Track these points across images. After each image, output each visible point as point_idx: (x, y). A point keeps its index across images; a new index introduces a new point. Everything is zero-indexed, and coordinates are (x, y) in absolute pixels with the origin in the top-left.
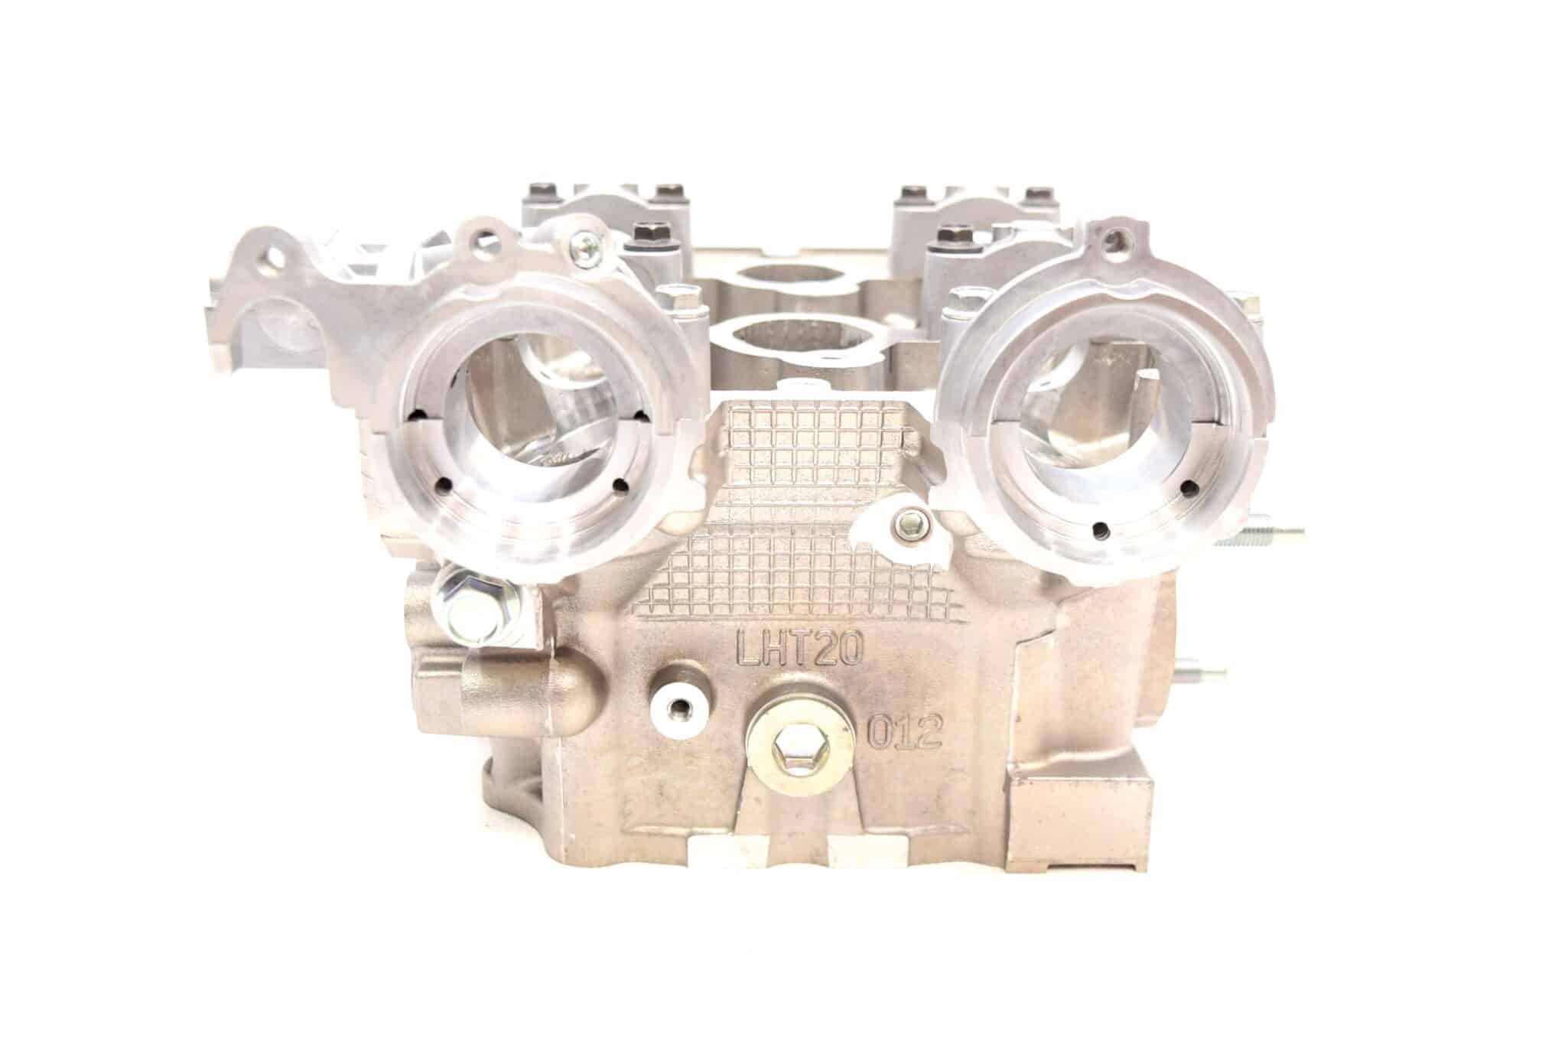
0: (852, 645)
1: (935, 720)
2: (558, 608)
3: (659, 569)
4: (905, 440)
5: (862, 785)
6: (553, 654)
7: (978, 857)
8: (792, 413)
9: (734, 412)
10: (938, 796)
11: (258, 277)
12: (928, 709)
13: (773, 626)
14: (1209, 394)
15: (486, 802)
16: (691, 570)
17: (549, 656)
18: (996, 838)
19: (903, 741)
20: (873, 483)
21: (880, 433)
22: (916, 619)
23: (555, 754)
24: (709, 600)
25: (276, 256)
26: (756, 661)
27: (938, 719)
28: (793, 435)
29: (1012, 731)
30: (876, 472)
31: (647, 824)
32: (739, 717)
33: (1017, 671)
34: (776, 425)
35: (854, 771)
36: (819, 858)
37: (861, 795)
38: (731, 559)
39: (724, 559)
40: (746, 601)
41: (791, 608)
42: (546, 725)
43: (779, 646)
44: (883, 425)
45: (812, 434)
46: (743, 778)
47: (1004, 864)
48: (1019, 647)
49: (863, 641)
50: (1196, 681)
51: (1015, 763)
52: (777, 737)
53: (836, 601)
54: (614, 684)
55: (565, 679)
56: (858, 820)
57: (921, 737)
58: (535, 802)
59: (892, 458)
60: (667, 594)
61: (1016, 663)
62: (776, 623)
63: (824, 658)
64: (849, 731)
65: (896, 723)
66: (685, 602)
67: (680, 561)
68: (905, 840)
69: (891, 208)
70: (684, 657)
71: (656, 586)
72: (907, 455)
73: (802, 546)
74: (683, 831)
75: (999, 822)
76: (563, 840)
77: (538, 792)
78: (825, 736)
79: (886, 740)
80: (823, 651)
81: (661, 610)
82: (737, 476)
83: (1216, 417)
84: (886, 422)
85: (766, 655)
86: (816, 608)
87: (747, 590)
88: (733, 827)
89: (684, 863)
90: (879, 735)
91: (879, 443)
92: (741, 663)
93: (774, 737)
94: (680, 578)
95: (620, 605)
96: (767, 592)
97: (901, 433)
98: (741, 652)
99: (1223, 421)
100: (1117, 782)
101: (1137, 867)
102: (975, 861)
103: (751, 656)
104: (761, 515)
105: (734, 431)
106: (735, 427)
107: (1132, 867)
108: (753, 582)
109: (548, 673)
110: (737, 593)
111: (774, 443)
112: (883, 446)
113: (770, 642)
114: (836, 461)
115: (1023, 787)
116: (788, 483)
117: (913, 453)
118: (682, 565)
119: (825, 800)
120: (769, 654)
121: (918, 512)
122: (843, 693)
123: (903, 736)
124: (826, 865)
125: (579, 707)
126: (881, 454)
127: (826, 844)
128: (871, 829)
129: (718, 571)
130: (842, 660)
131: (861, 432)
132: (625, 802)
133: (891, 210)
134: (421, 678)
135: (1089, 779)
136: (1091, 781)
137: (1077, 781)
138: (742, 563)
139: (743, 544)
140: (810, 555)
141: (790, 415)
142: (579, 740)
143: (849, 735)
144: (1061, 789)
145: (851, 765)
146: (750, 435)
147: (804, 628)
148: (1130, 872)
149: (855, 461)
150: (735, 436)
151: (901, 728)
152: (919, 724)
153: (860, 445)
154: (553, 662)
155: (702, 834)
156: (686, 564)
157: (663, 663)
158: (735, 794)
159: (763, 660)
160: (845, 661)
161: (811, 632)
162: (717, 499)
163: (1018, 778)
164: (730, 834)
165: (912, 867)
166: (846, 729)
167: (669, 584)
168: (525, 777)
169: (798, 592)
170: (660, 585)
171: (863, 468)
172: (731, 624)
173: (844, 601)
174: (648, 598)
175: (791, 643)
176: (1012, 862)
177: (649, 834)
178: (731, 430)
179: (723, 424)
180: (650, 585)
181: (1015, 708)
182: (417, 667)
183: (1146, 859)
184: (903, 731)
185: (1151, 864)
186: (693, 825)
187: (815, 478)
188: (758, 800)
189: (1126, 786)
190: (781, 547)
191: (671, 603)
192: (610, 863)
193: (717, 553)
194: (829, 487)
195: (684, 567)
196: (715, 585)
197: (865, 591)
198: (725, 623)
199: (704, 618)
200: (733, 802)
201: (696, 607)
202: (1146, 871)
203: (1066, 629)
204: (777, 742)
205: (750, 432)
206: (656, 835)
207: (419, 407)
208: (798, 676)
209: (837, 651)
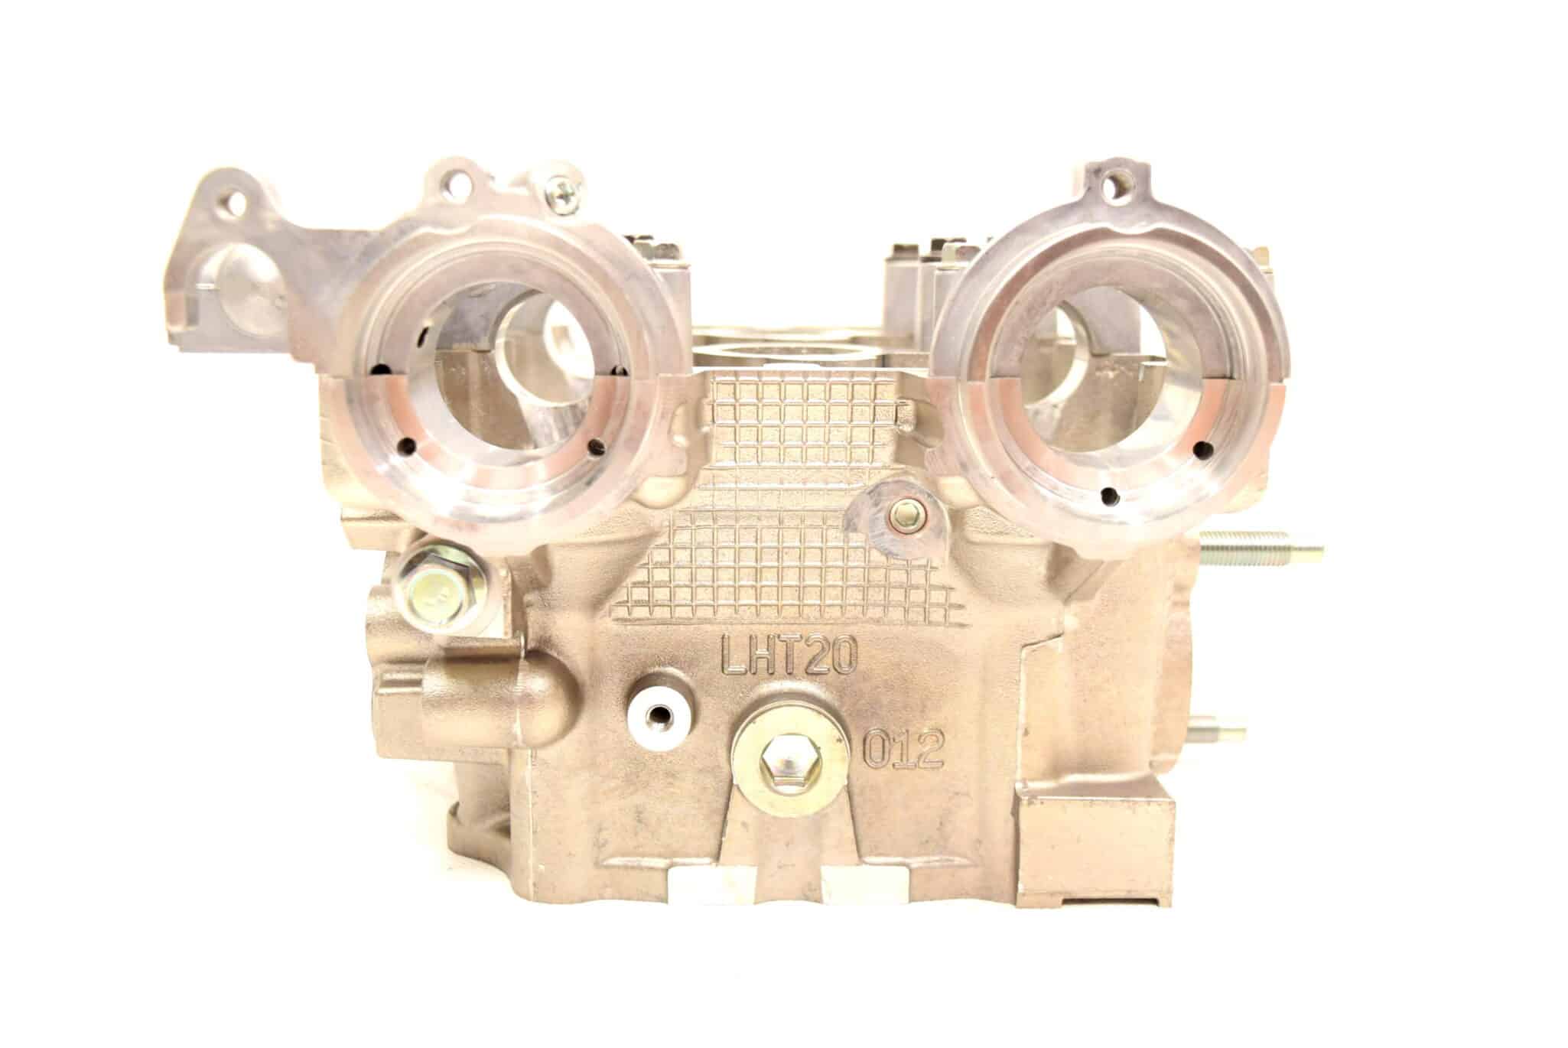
0: (845, 653)
1: (936, 736)
2: (529, 605)
3: (637, 565)
4: (899, 415)
5: (858, 811)
6: (523, 654)
7: (986, 893)
8: (779, 384)
9: (718, 384)
10: (941, 824)
11: (216, 220)
12: (930, 723)
13: (761, 631)
14: (1219, 347)
15: (451, 848)
16: (672, 566)
17: (518, 657)
18: (1004, 869)
19: (902, 760)
20: (866, 464)
21: (872, 407)
22: (915, 624)
23: (525, 773)
24: (692, 600)
25: (239, 203)
26: (743, 670)
27: (938, 734)
28: (780, 409)
29: (1019, 743)
30: (869, 452)
31: (623, 855)
32: (724, 729)
33: (1023, 677)
34: (763, 398)
35: (849, 790)
36: (812, 893)
37: (856, 819)
38: (715, 552)
39: (707, 553)
40: (732, 602)
41: (779, 609)
42: (514, 731)
43: (767, 653)
44: (875, 398)
45: (800, 408)
46: (729, 799)
47: (1014, 902)
48: (1025, 651)
49: (857, 646)
50: (1214, 740)
51: (1024, 781)
52: (765, 750)
53: (828, 602)
54: (589, 693)
55: (536, 683)
56: (854, 847)
57: (921, 755)
58: (504, 842)
59: (885, 436)
60: (647, 594)
61: (1022, 668)
62: (763, 627)
63: (816, 666)
64: (843, 742)
65: (894, 740)
66: (666, 603)
67: (660, 556)
68: (905, 871)
69: (883, 265)
70: (664, 664)
71: (636, 584)
72: (901, 431)
73: (791, 539)
74: (661, 863)
75: (1007, 851)
76: (532, 875)
77: (505, 830)
78: (817, 749)
79: (883, 759)
80: (814, 658)
81: (641, 612)
82: (720, 455)
83: (1228, 374)
84: (878, 396)
85: (754, 665)
86: (806, 610)
87: (732, 589)
88: (717, 857)
89: (664, 899)
90: (876, 753)
91: (872, 418)
92: (726, 672)
93: (761, 752)
94: (660, 575)
95: (596, 604)
96: (753, 591)
97: (894, 408)
98: (726, 659)
99: (1236, 375)
100: (1135, 802)
101: (1161, 901)
102: (984, 898)
103: (737, 665)
104: (747, 502)
105: (718, 405)
106: (719, 401)
107: (1154, 901)
108: (739, 581)
109: (517, 675)
110: (722, 592)
111: (760, 418)
112: (876, 422)
113: (757, 649)
114: (827, 440)
115: (1032, 806)
116: (775, 464)
117: (908, 428)
118: (663, 560)
119: (818, 822)
120: (756, 662)
121: (914, 502)
122: (836, 704)
123: (902, 754)
124: (819, 900)
125: (550, 715)
126: (874, 431)
127: (819, 877)
128: (868, 859)
129: (701, 567)
130: (836, 670)
131: (853, 406)
132: (600, 830)
133: (881, 267)
134: (382, 695)
135: (1105, 798)
136: (1107, 801)
137: (1092, 800)
138: (726, 558)
139: (728, 535)
140: (800, 548)
141: (777, 387)
142: (549, 754)
143: (842, 748)
144: (1076, 809)
145: (846, 783)
146: (735, 409)
147: (794, 633)
148: (1151, 907)
149: (846, 440)
150: (718, 410)
151: (900, 744)
152: (919, 739)
153: (852, 421)
154: (523, 663)
155: (684, 865)
156: (667, 559)
157: (642, 673)
158: (718, 819)
159: (750, 670)
160: (837, 668)
161: (801, 637)
162: (700, 482)
163: (1027, 798)
164: (714, 864)
165: (913, 904)
166: (839, 740)
167: (649, 582)
168: (493, 812)
169: (787, 591)
170: (639, 583)
171: (855, 447)
172: (716, 628)
173: (836, 602)
174: (626, 599)
175: (780, 649)
176: (1024, 895)
177: (626, 867)
178: (715, 404)
179: (706, 397)
180: (629, 581)
181: (1022, 720)
182: (378, 683)
183: (1170, 892)
184: (902, 749)
185: (1176, 898)
186: (673, 855)
187: (804, 458)
188: (744, 824)
189: (1146, 806)
190: (769, 539)
191: (651, 604)
192: (583, 900)
193: (700, 547)
194: (819, 469)
195: (665, 562)
196: (698, 583)
197: (859, 591)
198: (708, 627)
199: (686, 622)
200: (719, 827)
201: (677, 608)
202: (1170, 906)
203: (1075, 633)
204: (764, 756)
205: (735, 406)
206: (633, 868)
207: (382, 362)
208: (788, 685)
209: (830, 661)
